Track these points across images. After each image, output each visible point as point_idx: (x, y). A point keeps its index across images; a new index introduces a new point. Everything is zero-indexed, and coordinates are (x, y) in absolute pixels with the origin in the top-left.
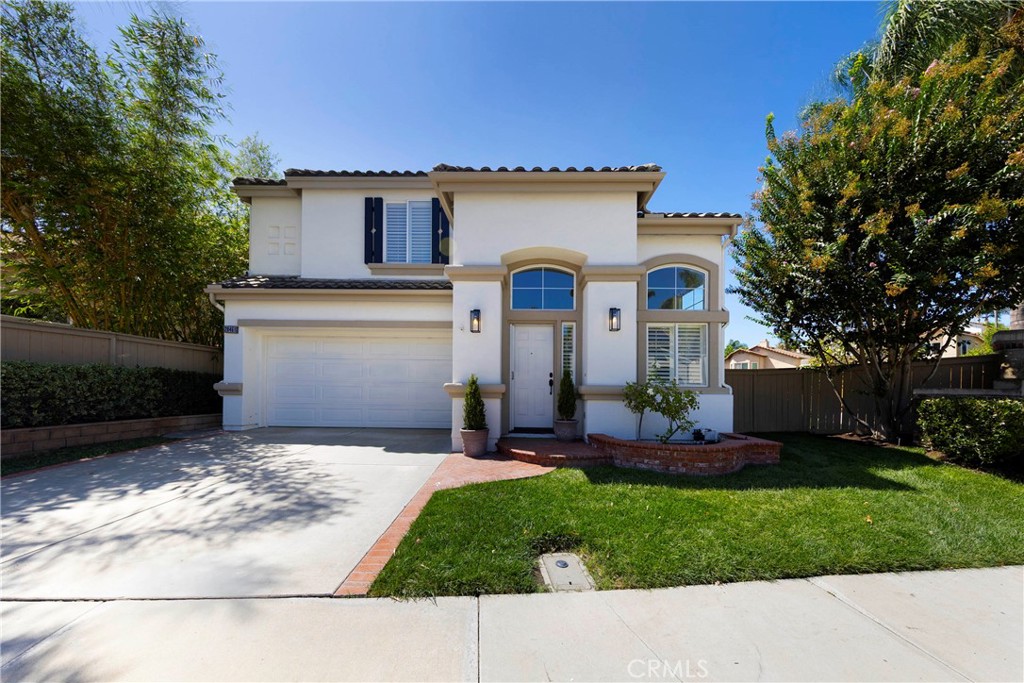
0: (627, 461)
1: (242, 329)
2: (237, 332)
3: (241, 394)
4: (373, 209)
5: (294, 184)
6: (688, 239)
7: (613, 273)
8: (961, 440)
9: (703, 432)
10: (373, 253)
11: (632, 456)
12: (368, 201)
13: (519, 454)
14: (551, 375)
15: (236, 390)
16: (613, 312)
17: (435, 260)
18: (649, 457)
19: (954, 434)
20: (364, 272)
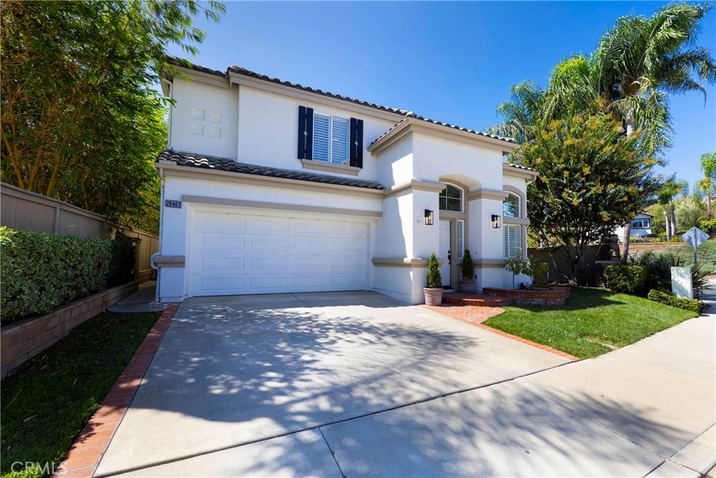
0: (525, 301)
1: (185, 204)
2: (180, 207)
3: (184, 267)
4: (305, 116)
5: (234, 78)
6: (513, 178)
7: (493, 195)
8: (622, 283)
9: (524, 284)
10: (305, 150)
11: (528, 298)
12: (301, 109)
13: (468, 301)
14: (449, 252)
15: (179, 262)
16: (494, 217)
17: (352, 164)
18: (537, 298)
19: (619, 280)
20: (296, 165)
